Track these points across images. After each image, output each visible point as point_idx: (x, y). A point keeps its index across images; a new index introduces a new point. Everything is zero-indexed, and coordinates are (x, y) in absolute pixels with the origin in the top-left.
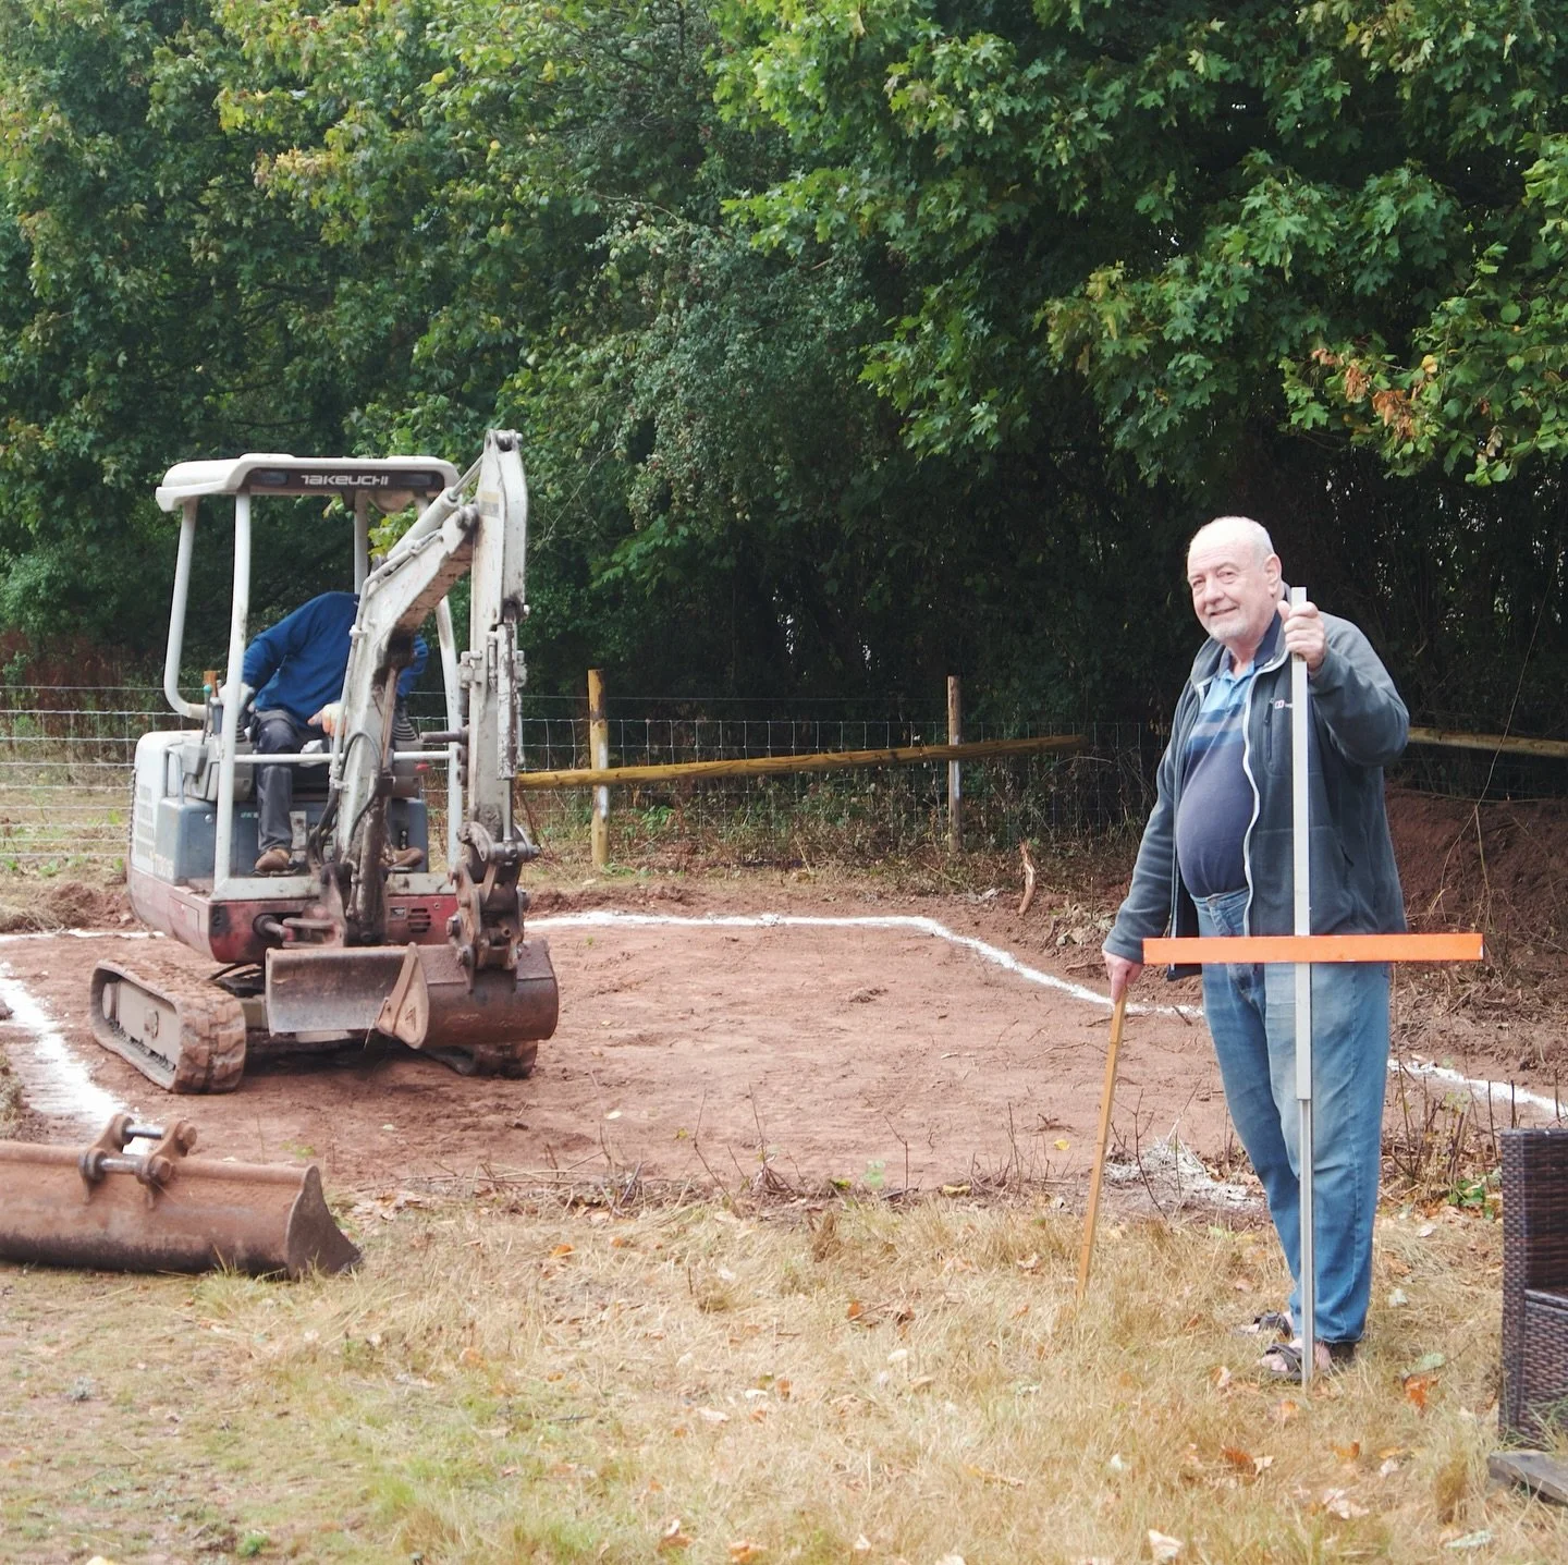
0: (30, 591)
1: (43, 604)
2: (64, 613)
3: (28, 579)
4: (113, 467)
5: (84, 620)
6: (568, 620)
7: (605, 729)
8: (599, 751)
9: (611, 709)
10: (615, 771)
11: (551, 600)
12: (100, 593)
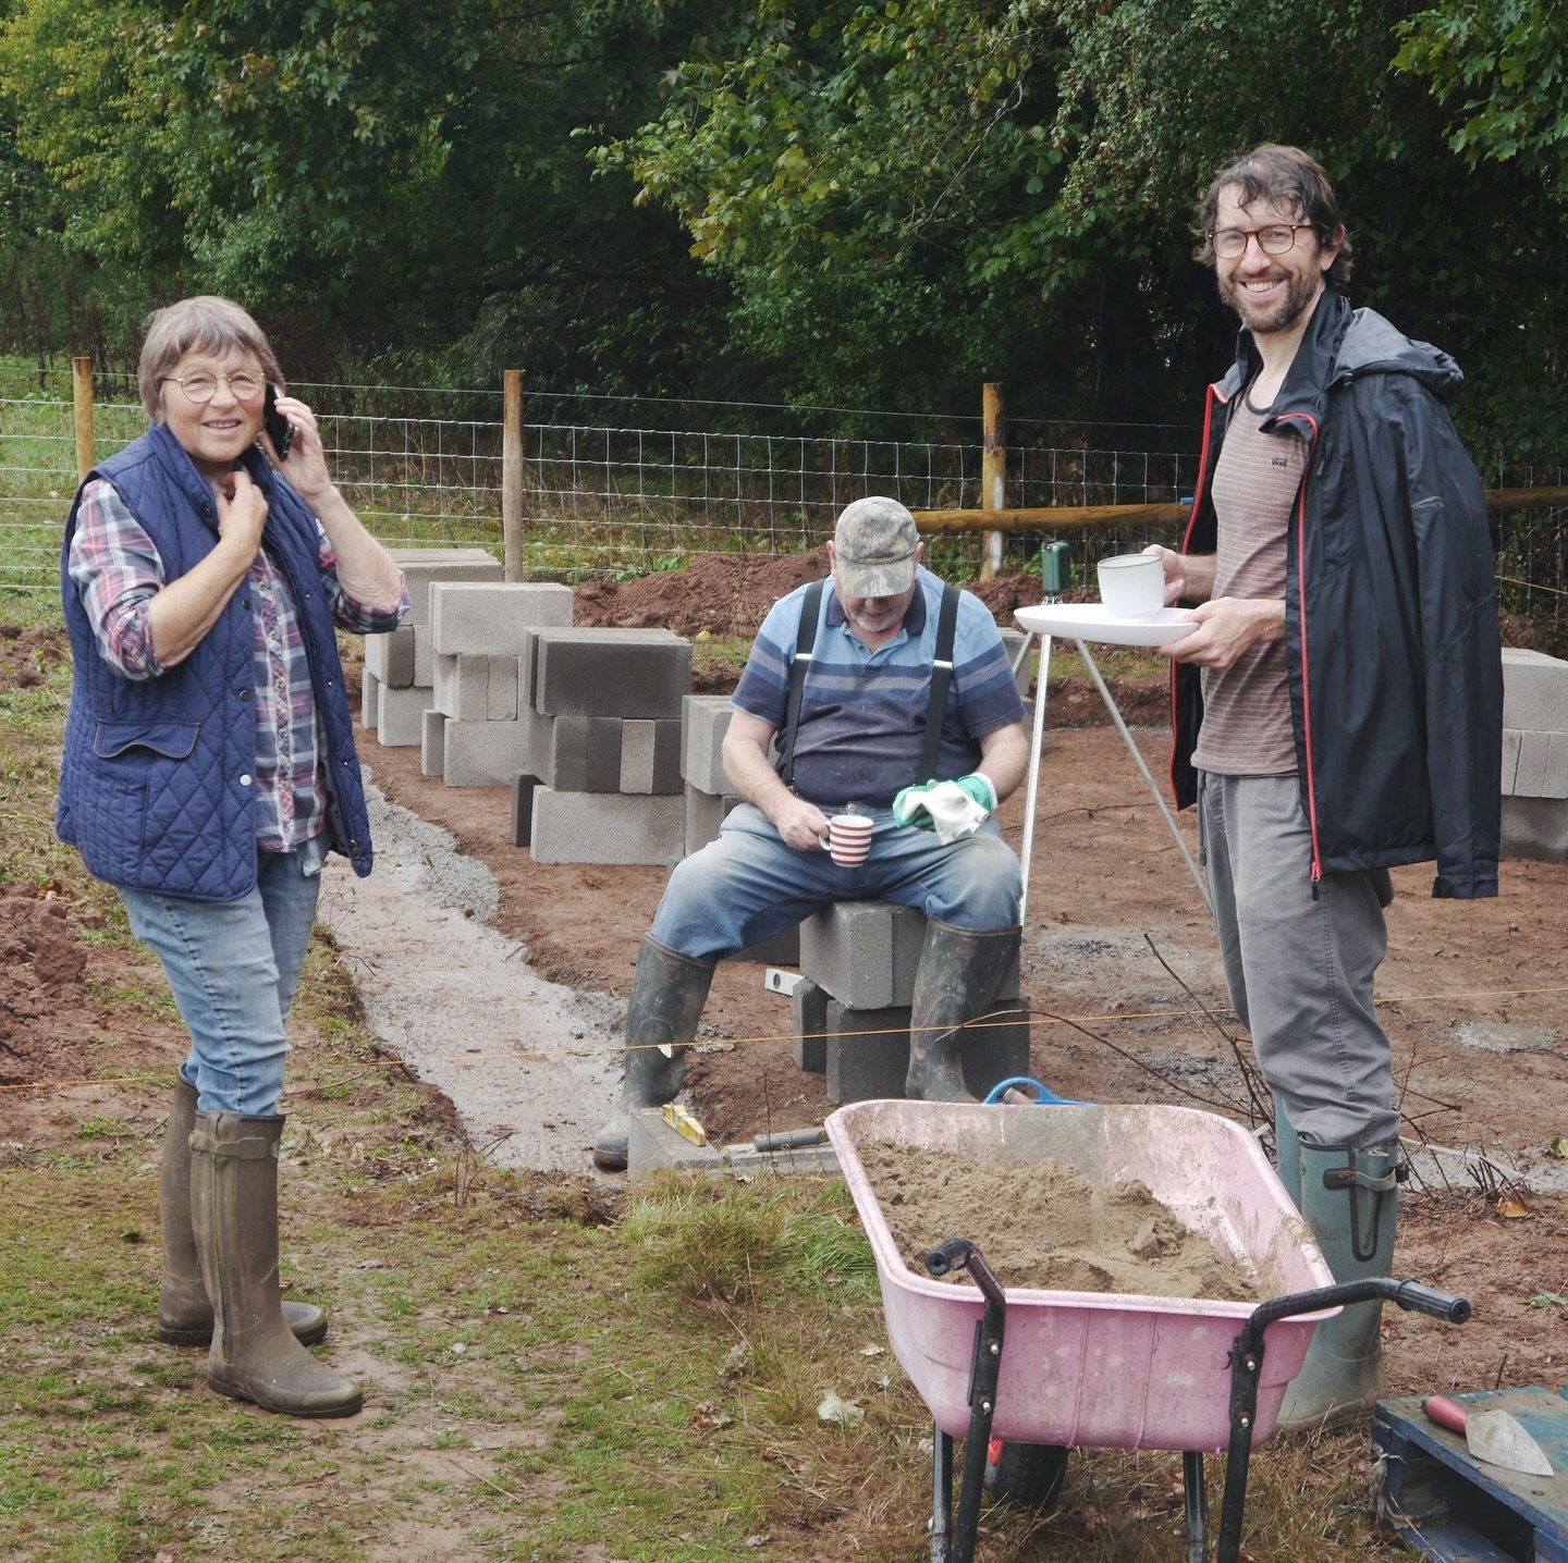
0: (249, 259)
1: (265, 276)
2: (289, 287)
3: (242, 245)
4: (371, 120)
5: (312, 296)
6: (918, 323)
7: (1001, 459)
8: (993, 487)
9: (1010, 435)
10: (1012, 514)
11: (896, 296)
12: (333, 263)
